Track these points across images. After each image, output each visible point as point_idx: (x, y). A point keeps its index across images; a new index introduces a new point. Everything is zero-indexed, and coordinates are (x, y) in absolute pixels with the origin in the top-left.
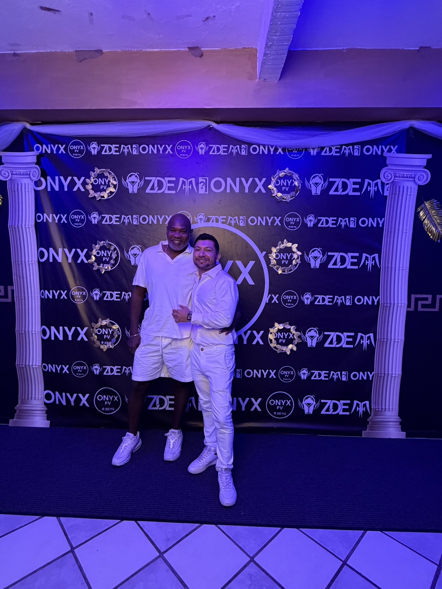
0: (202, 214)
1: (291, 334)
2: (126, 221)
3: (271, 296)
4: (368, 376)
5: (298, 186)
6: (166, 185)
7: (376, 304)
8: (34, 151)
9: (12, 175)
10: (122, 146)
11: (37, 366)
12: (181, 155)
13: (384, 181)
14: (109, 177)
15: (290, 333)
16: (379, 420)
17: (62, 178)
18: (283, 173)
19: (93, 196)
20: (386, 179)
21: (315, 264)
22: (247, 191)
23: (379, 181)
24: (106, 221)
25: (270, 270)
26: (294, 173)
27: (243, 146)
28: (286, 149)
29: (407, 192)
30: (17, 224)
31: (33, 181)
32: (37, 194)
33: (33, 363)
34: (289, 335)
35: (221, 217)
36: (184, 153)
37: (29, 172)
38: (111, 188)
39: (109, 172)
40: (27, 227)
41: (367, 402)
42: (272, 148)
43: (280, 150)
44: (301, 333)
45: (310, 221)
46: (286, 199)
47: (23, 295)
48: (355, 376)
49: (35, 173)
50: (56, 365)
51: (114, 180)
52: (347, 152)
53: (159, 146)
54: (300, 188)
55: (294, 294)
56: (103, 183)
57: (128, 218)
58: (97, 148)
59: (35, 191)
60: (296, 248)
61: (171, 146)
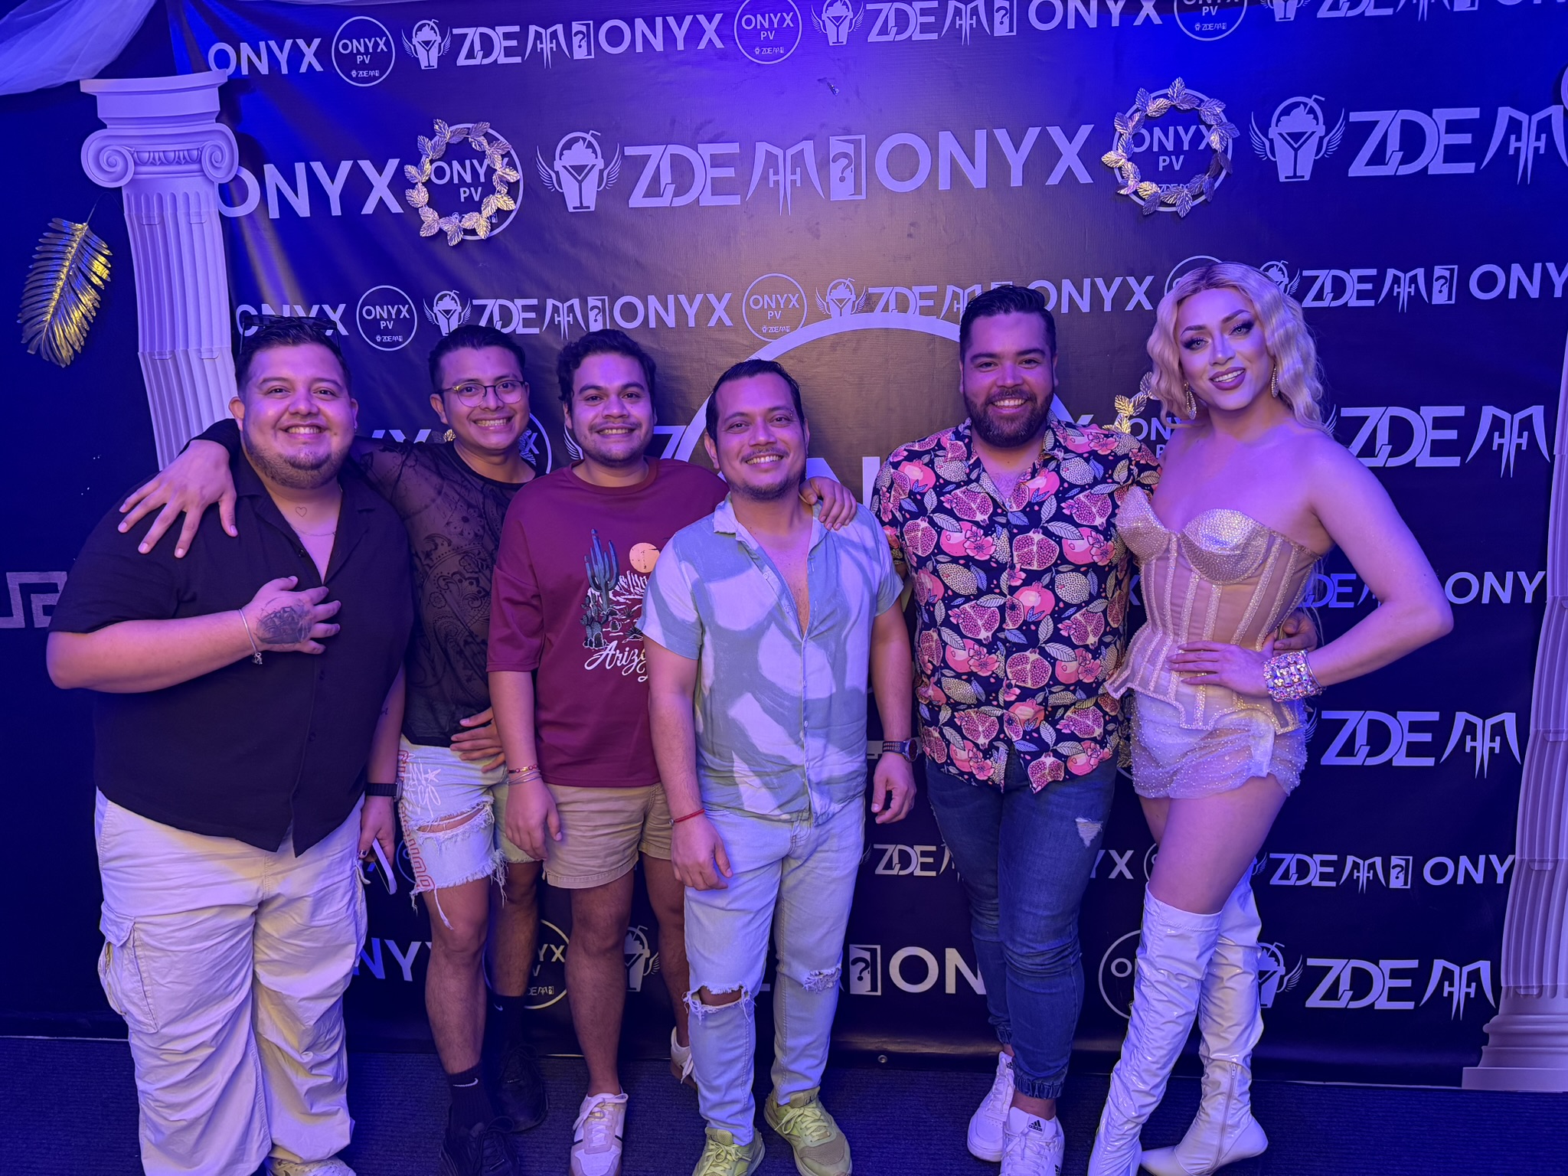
0: (844, 281)
2: (564, 319)
5: (1220, 150)
6: (703, 176)
7: (1528, 599)
8: (208, 69)
9: (136, 164)
12: (757, 51)
14: (488, 153)
16: (1528, 1027)
17: (318, 167)
18: (1162, 102)
19: (435, 231)
22: (1016, 180)
26: (1205, 98)
27: (999, 2)
28: (1171, 1)
30: (169, 349)
31: (212, 182)
32: (231, 228)
35: (917, 289)
36: (767, 43)
37: (198, 149)
38: (498, 195)
39: (486, 135)
40: (205, 355)
41: (1484, 966)
42: (1116, 2)
43: (1148, 8)
46: (1173, 205)
48: (1439, 871)
49: (218, 152)
51: (509, 164)
53: (671, 20)
54: (1229, 156)
56: (468, 178)
57: (571, 309)
58: (436, 45)
59: (224, 220)
61: (718, 17)
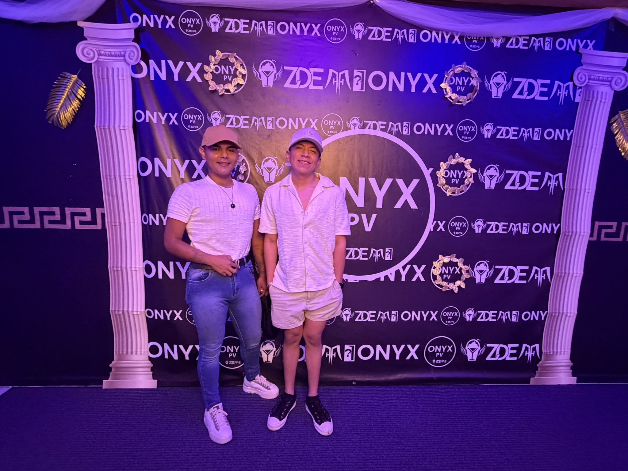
0: (356, 118)
1: (458, 268)
2: (258, 124)
3: (437, 223)
4: (540, 316)
5: (476, 86)
6: (311, 78)
7: (555, 232)
8: (130, 22)
9: (99, 55)
10: (254, 22)
11: (139, 313)
12: (331, 38)
13: (577, 83)
14: (235, 64)
15: (456, 268)
16: (549, 364)
17: (170, 62)
18: (460, 69)
19: (214, 89)
20: (579, 81)
21: (490, 184)
22: (413, 90)
23: (571, 83)
24: (232, 124)
25: (437, 190)
26: (472, 69)
27: (411, 31)
28: (464, 37)
29: (602, 98)
30: (107, 125)
31: (129, 64)
32: (135, 82)
33: (133, 308)
34: (455, 270)
35: (380, 123)
36: (335, 36)
37: (124, 52)
38: (238, 79)
39: (235, 57)
40: (121, 128)
41: (537, 346)
42: (447, 35)
43: (457, 38)
44: (469, 266)
45: (488, 131)
46: (461, 102)
47: (118, 221)
48: (526, 316)
49: (132, 54)
50: (165, 311)
51: (242, 68)
52: (537, 45)
53: (303, 25)
54: (478, 88)
55: (463, 221)
56: (227, 72)
57: (261, 121)
58: (218, 23)
59: (133, 79)
60: (470, 164)
61: (319, 25)
